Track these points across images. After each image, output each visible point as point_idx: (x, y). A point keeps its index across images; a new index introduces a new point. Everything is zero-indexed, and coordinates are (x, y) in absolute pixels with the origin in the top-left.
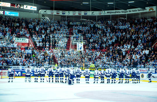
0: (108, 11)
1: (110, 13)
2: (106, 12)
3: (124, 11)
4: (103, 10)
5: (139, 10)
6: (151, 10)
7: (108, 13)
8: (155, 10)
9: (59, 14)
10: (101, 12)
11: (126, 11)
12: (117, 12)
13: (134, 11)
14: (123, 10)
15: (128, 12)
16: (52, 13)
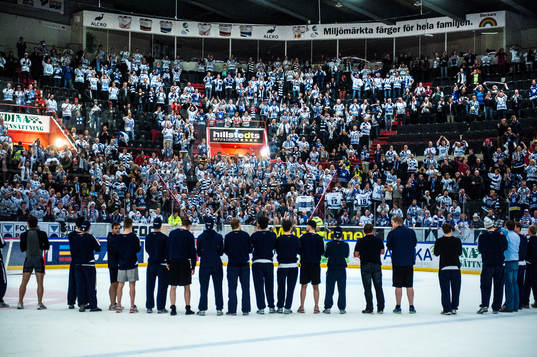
0: (328, 26)
1: (337, 32)
2: (320, 27)
3: (385, 26)
4: (312, 23)
5: (443, 25)
6: (488, 26)
7: (326, 31)
8: (501, 23)
9: (150, 29)
10: (303, 28)
11: (393, 26)
12: (362, 31)
13: (423, 27)
14: (380, 25)
15: (402, 30)
16: (125, 27)
